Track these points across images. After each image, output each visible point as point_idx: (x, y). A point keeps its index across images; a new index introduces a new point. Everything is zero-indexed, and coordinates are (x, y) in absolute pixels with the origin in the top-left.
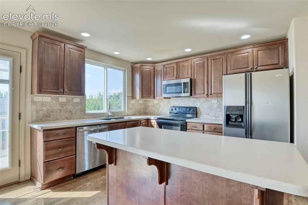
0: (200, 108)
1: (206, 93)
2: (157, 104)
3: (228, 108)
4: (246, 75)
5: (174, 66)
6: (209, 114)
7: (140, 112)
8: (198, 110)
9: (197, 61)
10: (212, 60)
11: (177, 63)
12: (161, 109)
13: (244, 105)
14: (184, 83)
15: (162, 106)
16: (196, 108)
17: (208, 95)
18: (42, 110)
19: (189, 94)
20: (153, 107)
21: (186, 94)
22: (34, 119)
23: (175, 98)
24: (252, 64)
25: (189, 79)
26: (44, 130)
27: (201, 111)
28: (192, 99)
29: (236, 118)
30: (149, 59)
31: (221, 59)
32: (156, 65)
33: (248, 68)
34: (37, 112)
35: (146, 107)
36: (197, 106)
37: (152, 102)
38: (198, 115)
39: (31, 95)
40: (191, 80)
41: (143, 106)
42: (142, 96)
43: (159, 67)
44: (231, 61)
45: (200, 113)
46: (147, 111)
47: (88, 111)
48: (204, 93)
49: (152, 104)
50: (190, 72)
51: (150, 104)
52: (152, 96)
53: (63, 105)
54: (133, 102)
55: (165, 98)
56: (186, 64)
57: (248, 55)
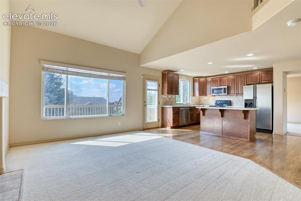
0: (233, 101)
1: (236, 93)
2: (207, 99)
3: (246, 100)
4: (254, 86)
5: (218, 79)
6: (238, 104)
7: (197, 103)
8: (232, 102)
9: (231, 77)
10: (239, 78)
11: (220, 78)
12: (209, 102)
13: (253, 99)
14: (224, 88)
15: (210, 100)
16: (231, 101)
17: (237, 94)
18: (164, 101)
19: (227, 94)
20: (204, 101)
21: (225, 94)
22: (163, 104)
23: (218, 96)
24: (259, 80)
25: (227, 86)
26: (173, 107)
27: (234, 102)
28: (228, 96)
29: (249, 105)
30: (204, 76)
31: (244, 77)
32: (207, 78)
33: (257, 81)
34: (163, 102)
35: (200, 101)
36: (231, 100)
37: (204, 98)
38: (232, 105)
39: (161, 95)
40: (228, 87)
41: (198, 100)
42: (200, 95)
43: (209, 79)
44: (249, 78)
45: (233, 104)
46: (201, 103)
47: (177, 102)
48: (235, 93)
49: (204, 99)
50: (227, 82)
51: (202, 99)
52: (205, 95)
53: (170, 99)
54: (194, 98)
55: (212, 96)
56: (225, 78)
57: (257, 76)
